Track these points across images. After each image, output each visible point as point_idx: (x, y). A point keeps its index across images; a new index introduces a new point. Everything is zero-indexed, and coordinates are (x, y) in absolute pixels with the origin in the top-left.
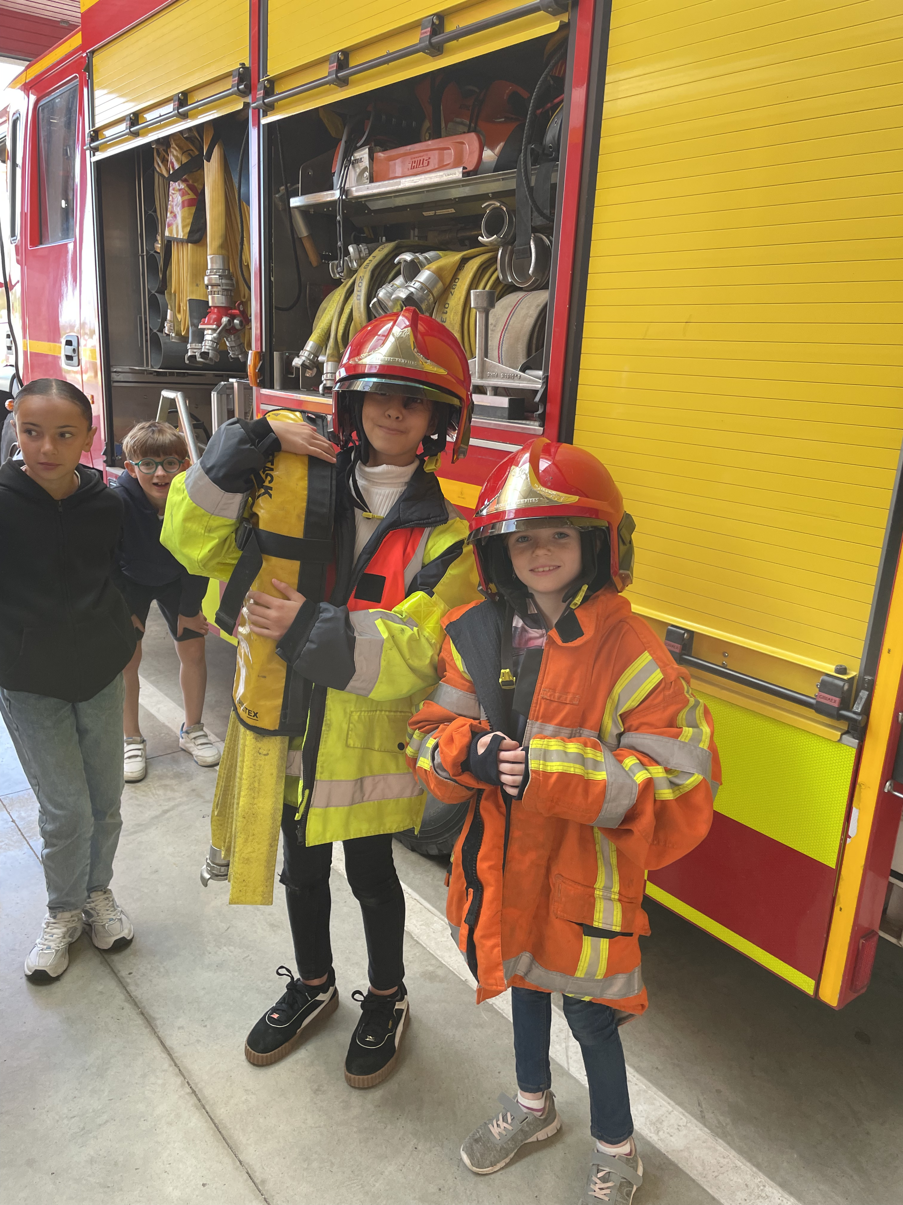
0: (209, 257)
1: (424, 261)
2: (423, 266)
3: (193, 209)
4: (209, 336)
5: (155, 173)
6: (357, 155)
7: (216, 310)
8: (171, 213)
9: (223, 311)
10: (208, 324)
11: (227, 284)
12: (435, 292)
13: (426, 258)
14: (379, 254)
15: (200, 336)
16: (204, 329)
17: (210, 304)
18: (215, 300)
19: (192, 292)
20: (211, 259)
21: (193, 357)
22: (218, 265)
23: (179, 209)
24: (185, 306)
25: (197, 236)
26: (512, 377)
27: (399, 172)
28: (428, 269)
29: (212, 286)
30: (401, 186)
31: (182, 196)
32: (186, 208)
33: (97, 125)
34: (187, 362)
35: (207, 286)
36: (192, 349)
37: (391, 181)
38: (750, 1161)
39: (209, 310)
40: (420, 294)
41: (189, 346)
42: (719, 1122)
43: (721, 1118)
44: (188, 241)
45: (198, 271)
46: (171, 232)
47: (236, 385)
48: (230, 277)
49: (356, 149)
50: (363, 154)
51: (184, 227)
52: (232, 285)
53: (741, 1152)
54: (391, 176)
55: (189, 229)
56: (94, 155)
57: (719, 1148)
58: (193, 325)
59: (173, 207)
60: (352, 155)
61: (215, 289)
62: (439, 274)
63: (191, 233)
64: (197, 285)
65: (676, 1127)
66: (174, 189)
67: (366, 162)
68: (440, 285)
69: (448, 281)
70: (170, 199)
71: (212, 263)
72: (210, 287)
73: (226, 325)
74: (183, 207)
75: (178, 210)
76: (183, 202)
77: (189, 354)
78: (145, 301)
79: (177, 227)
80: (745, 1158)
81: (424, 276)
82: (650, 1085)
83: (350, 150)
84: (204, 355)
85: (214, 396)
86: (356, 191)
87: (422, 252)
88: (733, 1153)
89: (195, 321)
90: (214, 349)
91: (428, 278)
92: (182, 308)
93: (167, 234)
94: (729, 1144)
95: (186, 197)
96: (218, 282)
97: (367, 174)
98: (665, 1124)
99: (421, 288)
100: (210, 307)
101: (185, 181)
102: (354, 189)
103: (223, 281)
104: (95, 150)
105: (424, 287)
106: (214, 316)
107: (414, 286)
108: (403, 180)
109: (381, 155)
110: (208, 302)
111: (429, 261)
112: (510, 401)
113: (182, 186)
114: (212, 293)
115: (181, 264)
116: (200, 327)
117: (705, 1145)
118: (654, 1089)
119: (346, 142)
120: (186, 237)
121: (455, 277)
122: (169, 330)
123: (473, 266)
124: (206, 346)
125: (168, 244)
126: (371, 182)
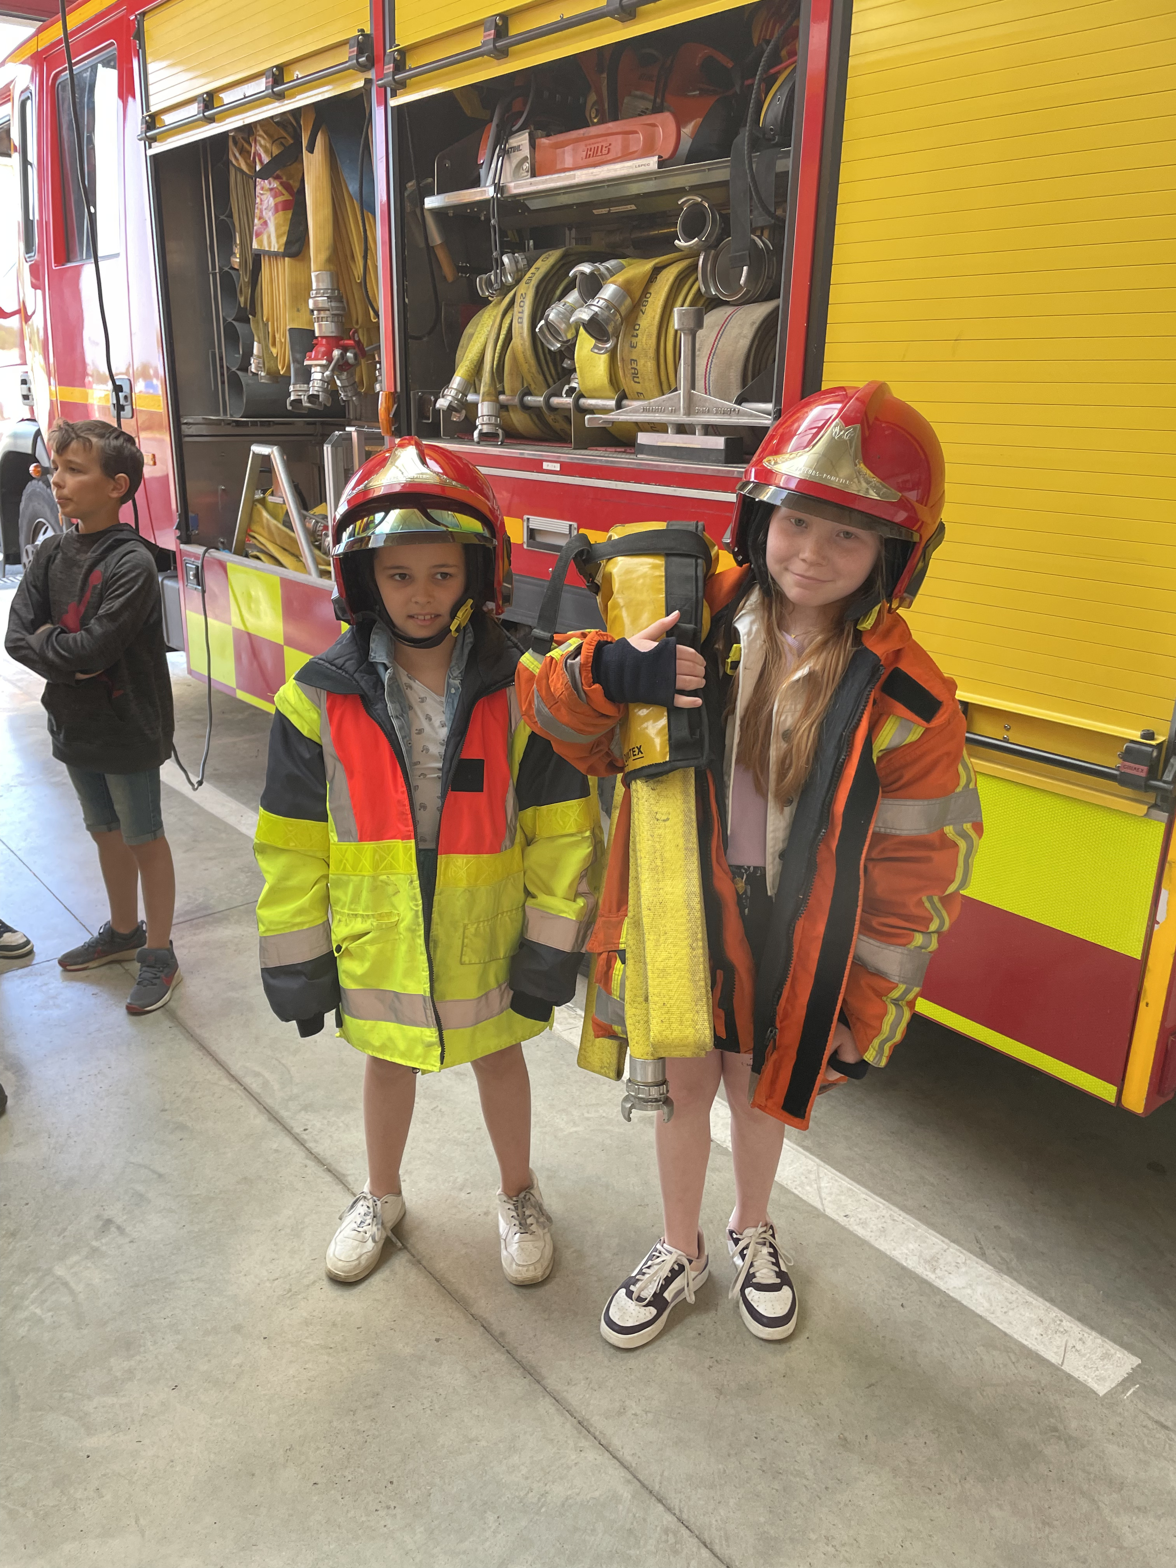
0: (313, 275)
1: (606, 272)
2: (604, 278)
3: (289, 214)
4: (316, 375)
5: (231, 167)
6: (513, 142)
7: (324, 341)
8: (260, 218)
9: (334, 341)
10: (316, 359)
11: (337, 308)
12: (623, 310)
13: (607, 269)
14: (544, 264)
15: (305, 375)
16: (310, 366)
17: (317, 334)
18: (323, 328)
19: (293, 320)
20: (317, 276)
21: (299, 401)
22: (325, 284)
23: (270, 213)
24: (283, 338)
25: (294, 249)
26: (730, 412)
27: (569, 161)
28: (613, 283)
29: (319, 310)
30: (576, 181)
31: (275, 197)
32: (281, 213)
33: (153, 109)
34: (289, 408)
35: (312, 311)
36: (295, 391)
37: (562, 175)
38: (1042, 1296)
39: (315, 342)
40: (606, 313)
41: (291, 388)
42: (1002, 1259)
43: (1004, 1255)
44: (285, 255)
45: (301, 291)
46: (261, 243)
47: (355, 435)
48: (339, 299)
49: (512, 134)
50: (521, 140)
51: (278, 237)
52: (343, 309)
53: (1030, 1287)
54: (559, 167)
55: (285, 239)
56: (150, 147)
57: (1005, 1284)
58: (295, 361)
59: (261, 211)
60: (507, 142)
61: (322, 314)
62: (626, 289)
63: (288, 244)
64: (298, 310)
65: (954, 1264)
66: (262, 189)
67: (526, 151)
68: (628, 301)
69: (637, 295)
70: (258, 200)
71: (317, 281)
72: (315, 312)
73: (338, 360)
74: (276, 211)
75: (269, 215)
76: (276, 205)
77: (292, 398)
78: (219, 331)
79: (269, 237)
80: (1035, 1293)
81: (608, 291)
82: (919, 1223)
83: (502, 137)
84: (313, 398)
85: (327, 449)
86: (516, 187)
87: (602, 261)
88: (1022, 1288)
89: (298, 356)
90: (325, 390)
91: (615, 294)
92: (277, 340)
93: (255, 246)
94: (1015, 1279)
95: (280, 199)
96: (326, 305)
97: (526, 165)
98: (941, 1261)
99: (607, 307)
100: (317, 338)
101: (276, 178)
102: (512, 184)
103: (333, 304)
104: (152, 140)
105: (609, 305)
106: (323, 349)
107: (598, 304)
108: (578, 173)
109: (545, 141)
110: (314, 331)
111: (612, 273)
112: (727, 442)
113: (274, 185)
114: (319, 319)
115: (275, 285)
116: (306, 363)
117: (989, 1281)
118: (924, 1227)
119: (497, 126)
120: (282, 250)
121: (646, 291)
122: (257, 367)
123: (668, 277)
124: (316, 385)
125: (257, 258)
126: (533, 175)
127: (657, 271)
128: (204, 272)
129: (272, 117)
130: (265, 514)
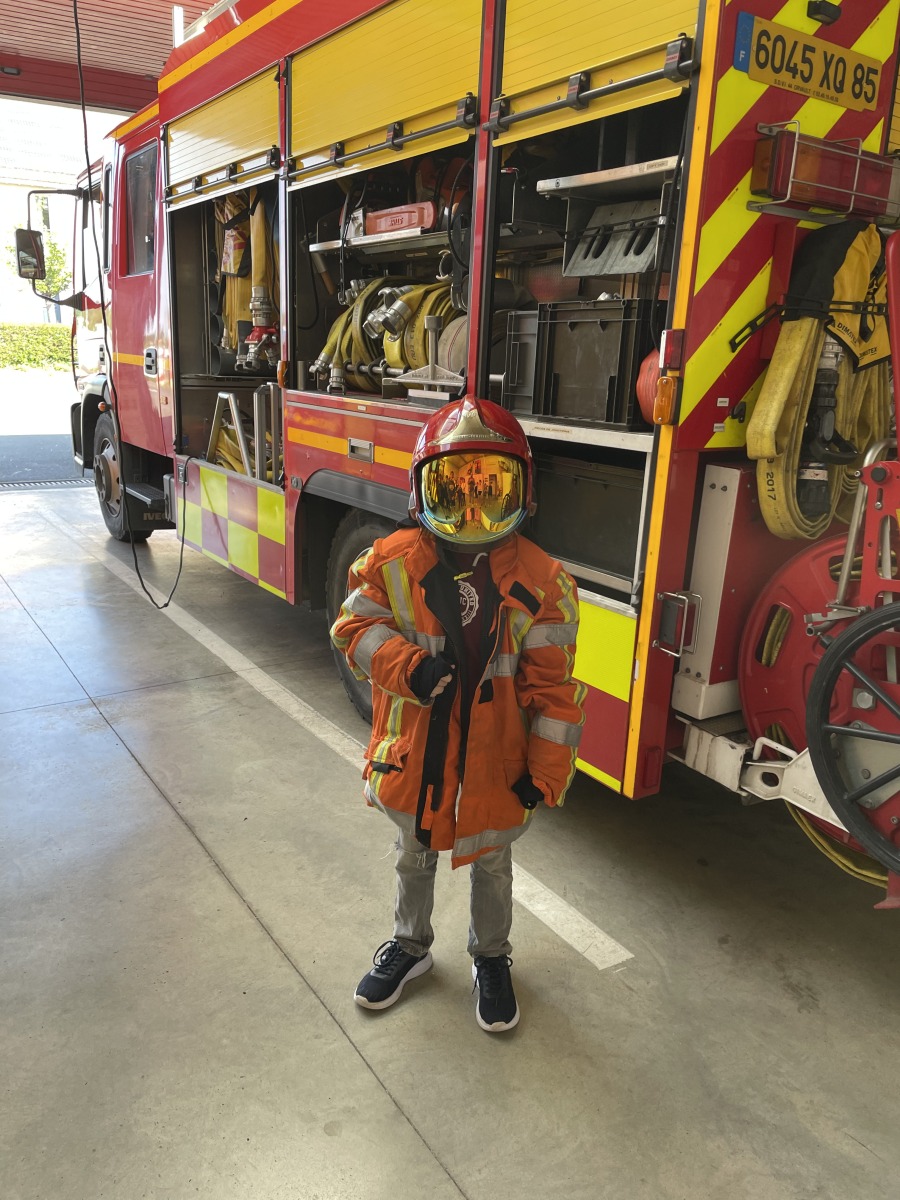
0: (253, 288)
1: (399, 293)
2: (398, 297)
3: (242, 251)
4: (252, 349)
5: (216, 221)
6: (355, 214)
7: (258, 329)
8: (226, 253)
9: (264, 329)
10: (252, 340)
11: (266, 309)
12: (406, 317)
13: (401, 291)
14: (371, 287)
15: (245, 350)
16: (248, 345)
17: (254, 325)
18: (257, 321)
19: (241, 316)
20: (255, 289)
21: (241, 366)
22: (260, 294)
23: (231, 250)
24: (235, 326)
25: (245, 272)
26: (452, 379)
27: (382, 227)
28: (401, 299)
29: (256, 310)
30: (382, 239)
31: (234, 240)
32: (237, 250)
33: (172, 184)
34: (236, 370)
36: (240, 360)
37: (378, 235)
39: (252, 329)
40: (396, 318)
41: (238, 358)
44: (238, 275)
45: (245, 299)
46: (226, 268)
47: (272, 387)
48: (269, 304)
49: (355, 209)
50: (359, 214)
51: (235, 265)
52: (271, 309)
54: (379, 230)
55: (238, 266)
56: (169, 207)
58: (241, 341)
59: (227, 249)
60: (352, 214)
61: (258, 313)
62: (408, 303)
63: (240, 269)
64: (244, 310)
66: (228, 235)
67: (361, 220)
68: (409, 312)
69: (415, 308)
70: (226, 242)
71: (255, 293)
72: (253, 311)
73: (265, 340)
74: (235, 249)
75: (231, 252)
76: (234, 245)
77: (238, 363)
78: (207, 320)
79: (230, 264)
81: (398, 304)
83: (351, 210)
84: (249, 364)
85: (255, 395)
86: (353, 241)
87: (399, 286)
89: (243, 338)
90: (257, 359)
91: (401, 307)
92: (233, 328)
93: (223, 270)
95: (237, 242)
96: (260, 307)
97: (361, 228)
100: (254, 327)
101: (236, 229)
102: (352, 239)
103: (263, 307)
104: (170, 203)
105: (396, 313)
106: (256, 334)
107: (391, 312)
108: (386, 234)
109: (370, 215)
110: (252, 323)
111: (403, 293)
112: (449, 395)
113: (234, 233)
114: (255, 316)
115: (233, 293)
116: (246, 342)
119: (348, 204)
120: (236, 273)
121: (420, 305)
122: (225, 344)
123: (433, 297)
124: (250, 357)
125: (224, 277)
126: (365, 234)
127: (427, 293)
128: (201, 285)
129: (234, 193)
130: (226, 436)
